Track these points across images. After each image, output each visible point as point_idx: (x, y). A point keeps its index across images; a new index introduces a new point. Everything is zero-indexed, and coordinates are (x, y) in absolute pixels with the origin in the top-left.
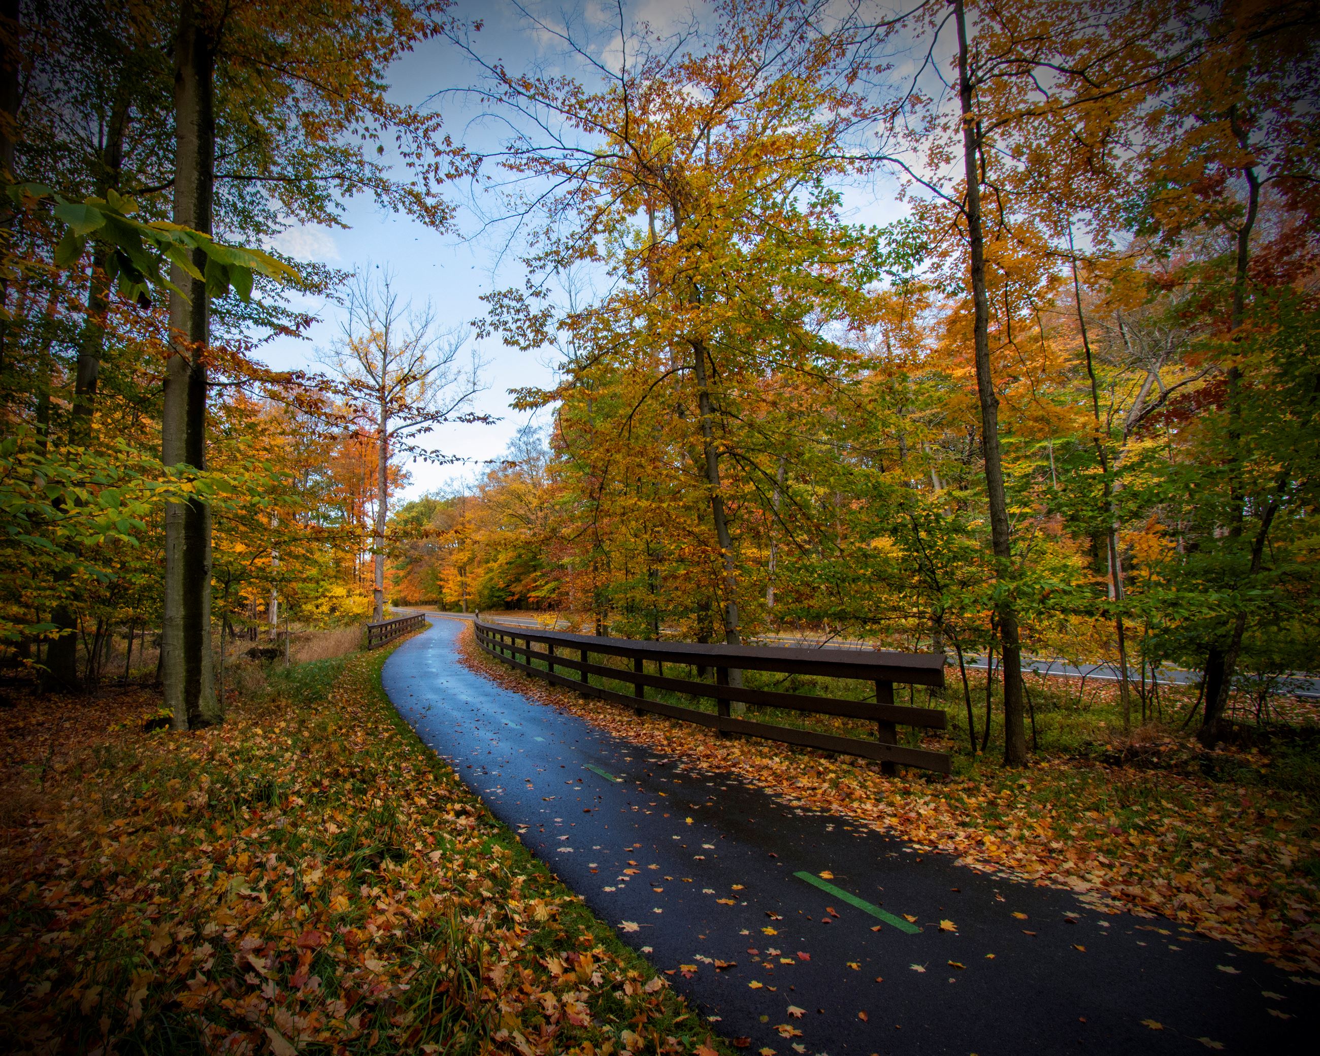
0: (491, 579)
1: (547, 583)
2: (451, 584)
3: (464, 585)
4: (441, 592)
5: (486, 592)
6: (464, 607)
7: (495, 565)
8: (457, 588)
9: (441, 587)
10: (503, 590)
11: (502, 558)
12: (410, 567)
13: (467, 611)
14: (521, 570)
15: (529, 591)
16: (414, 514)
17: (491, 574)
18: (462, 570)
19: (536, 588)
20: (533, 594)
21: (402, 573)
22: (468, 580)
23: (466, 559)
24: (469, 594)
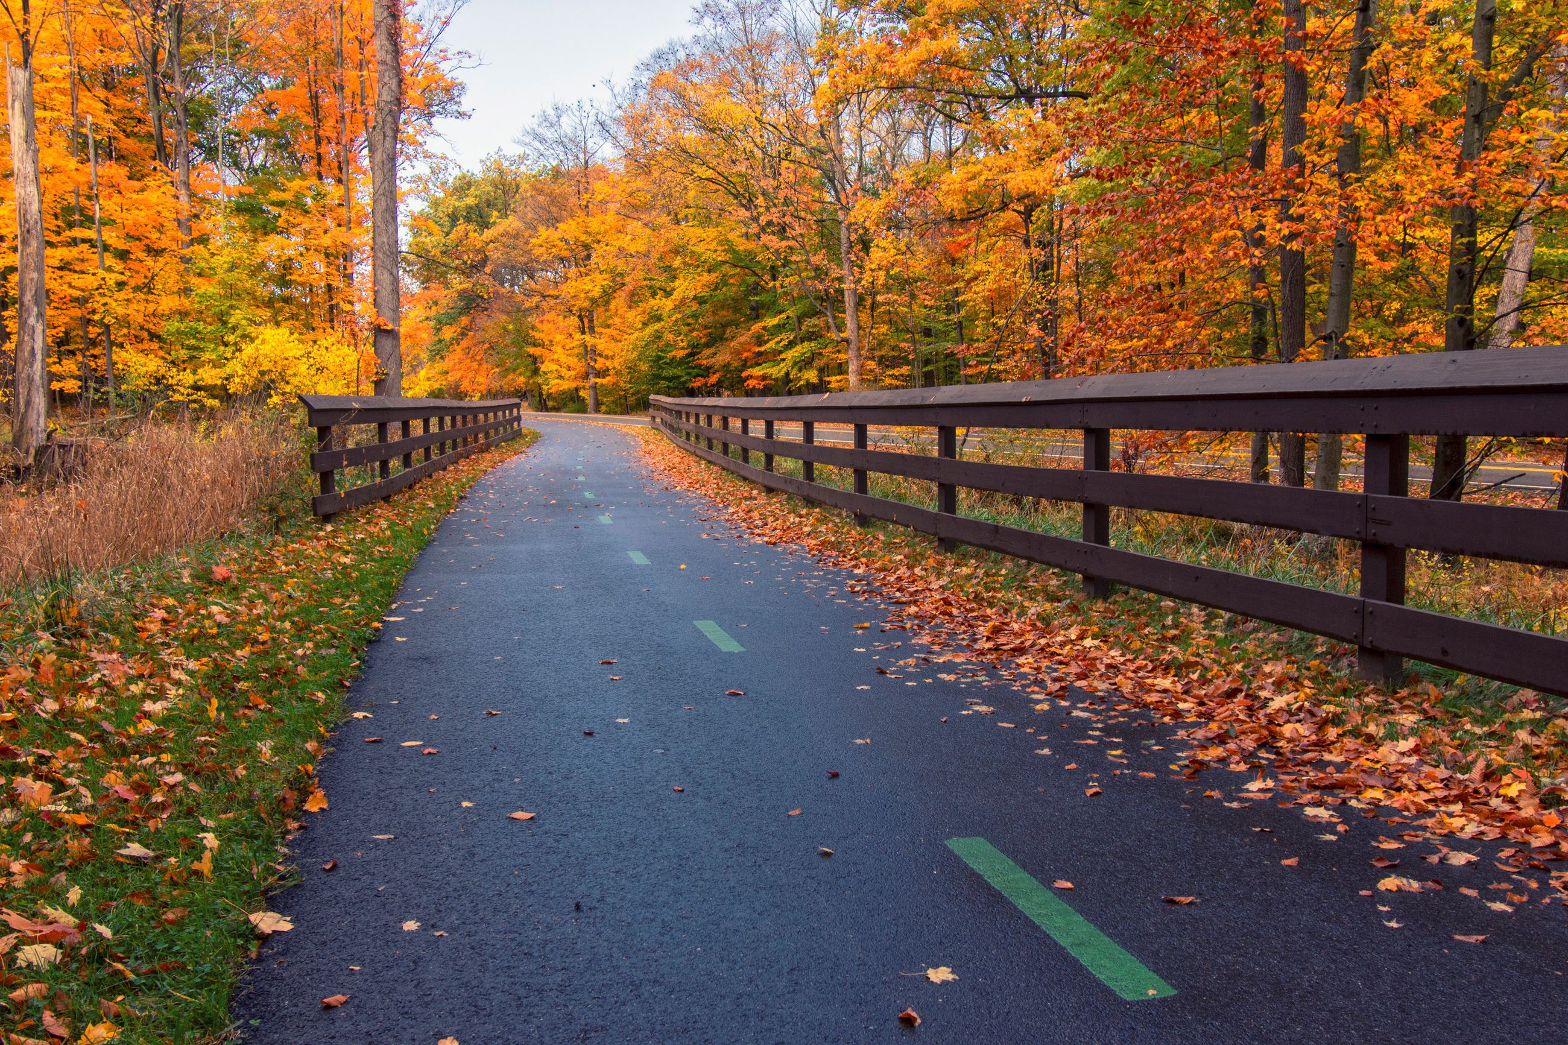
0: (658, 336)
1: (791, 344)
2: (559, 353)
3: (589, 352)
4: (536, 372)
5: (644, 367)
6: (590, 401)
7: (668, 304)
8: (573, 361)
9: (535, 360)
10: (682, 362)
11: (685, 286)
12: (464, 320)
13: (597, 410)
14: (726, 315)
15: (745, 365)
16: (470, 201)
17: (658, 326)
18: (587, 321)
19: (760, 358)
20: (757, 371)
21: (448, 333)
22: (601, 344)
23: (596, 292)
24: (602, 373)
